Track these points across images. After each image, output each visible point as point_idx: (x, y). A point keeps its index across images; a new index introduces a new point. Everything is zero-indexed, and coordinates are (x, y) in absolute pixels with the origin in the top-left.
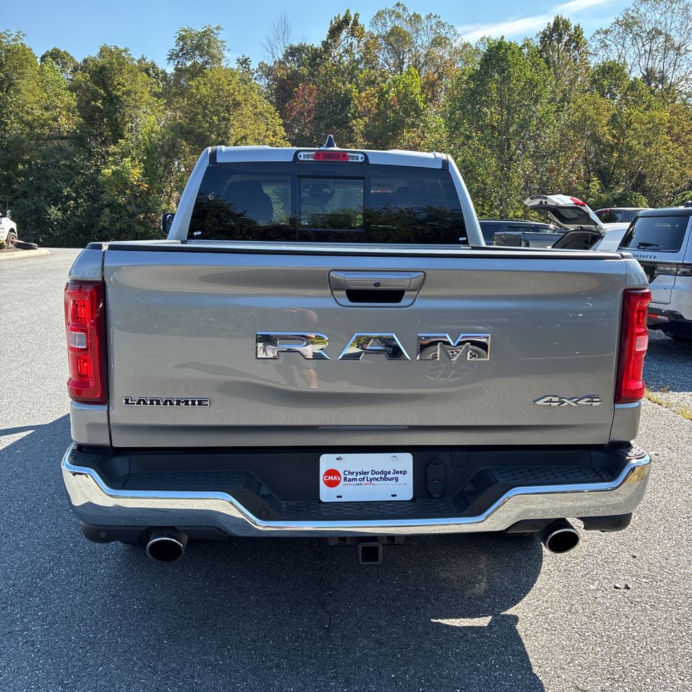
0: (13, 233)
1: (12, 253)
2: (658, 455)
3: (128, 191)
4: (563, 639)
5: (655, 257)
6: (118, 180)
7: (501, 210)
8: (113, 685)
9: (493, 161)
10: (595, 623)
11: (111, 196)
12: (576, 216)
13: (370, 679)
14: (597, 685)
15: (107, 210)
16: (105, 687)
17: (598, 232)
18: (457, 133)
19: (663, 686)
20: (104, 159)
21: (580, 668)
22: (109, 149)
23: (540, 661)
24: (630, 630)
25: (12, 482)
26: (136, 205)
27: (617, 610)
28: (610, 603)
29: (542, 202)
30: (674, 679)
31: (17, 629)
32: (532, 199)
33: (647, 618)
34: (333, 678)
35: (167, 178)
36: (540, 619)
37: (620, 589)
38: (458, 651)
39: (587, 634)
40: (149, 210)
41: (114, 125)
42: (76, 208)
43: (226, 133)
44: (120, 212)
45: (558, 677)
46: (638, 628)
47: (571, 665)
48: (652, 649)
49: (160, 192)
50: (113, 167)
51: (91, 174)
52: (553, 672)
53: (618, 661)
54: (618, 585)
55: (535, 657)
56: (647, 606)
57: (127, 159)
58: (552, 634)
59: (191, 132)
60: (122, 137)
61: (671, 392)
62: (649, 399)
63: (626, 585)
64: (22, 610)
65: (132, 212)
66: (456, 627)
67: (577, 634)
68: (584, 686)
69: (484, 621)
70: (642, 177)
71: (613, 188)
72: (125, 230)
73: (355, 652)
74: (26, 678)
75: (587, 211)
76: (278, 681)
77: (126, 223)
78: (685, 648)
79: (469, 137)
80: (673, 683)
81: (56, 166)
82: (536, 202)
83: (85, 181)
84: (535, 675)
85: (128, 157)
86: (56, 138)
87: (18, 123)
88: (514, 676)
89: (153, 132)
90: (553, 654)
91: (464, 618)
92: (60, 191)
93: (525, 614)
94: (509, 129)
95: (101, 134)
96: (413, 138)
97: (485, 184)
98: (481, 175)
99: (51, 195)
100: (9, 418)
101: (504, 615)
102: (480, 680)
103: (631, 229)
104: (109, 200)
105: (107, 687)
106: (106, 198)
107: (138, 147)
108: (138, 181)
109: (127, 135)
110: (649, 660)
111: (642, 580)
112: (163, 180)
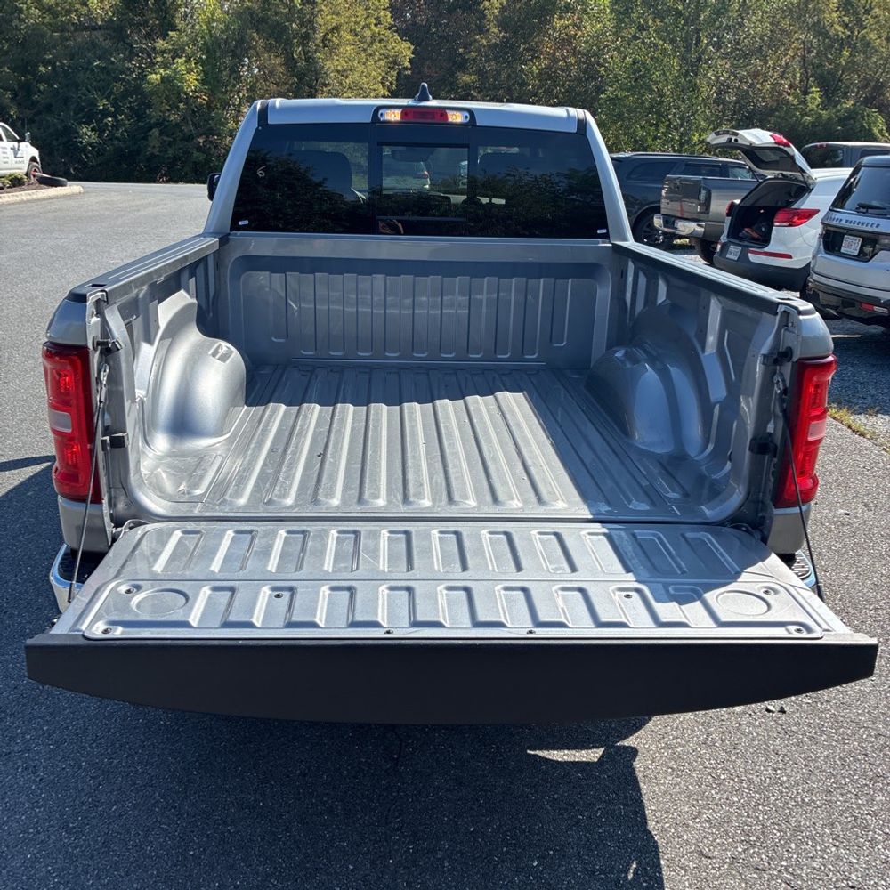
0: (35, 164)
1: (34, 191)
2: (848, 514)
3: (181, 105)
4: (691, 784)
5: (878, 226)
6: (169, 90)
7: (682, 133)
8: (128, 831)
9: (675, 63)
10: (735, 761)
11: (161, 111)
12: (778, 159)
13: (444, 832)
14: (726, 849)
15: (155, 132)
16: (118, 833)
17: (805, 182)
18: (627, 21)
19: (811, 855)
20: (150, 58)
21: (708, 825)
22: (156, 45)
23: (658, 814)
24: (779, 772)
25: (21, 538)
26: (194, 124)
27: (765, 744)
28: (757, 733)
29: (731, 139)
30: (827, 845)
31: (16, 748)
32: (717, 134)
33: (803, 756)
34: (397, 830)
35: (234, 86)
36: (666, 754)
37: (773, 712)
38: (556, 796)
39: (722, 777)
40: (211, 132)
41: (162, 10)
42: (116, 126)
43: (311, 22)
44: (173, 134)
45: (679, 837)
46: (789, 770)
47: (697, 820)
48: (803, 800)
49: (225, 105)
50: (162, 71)
51: (134, 79)
52: (673, 831)
53: (758, 817)
54: (771, 708)
55: (653, 808)
56: (805, 739)
57: (180, 61)
58: (678, 776)
59: (264, 20)
60: (173, 28)
61: (880, 415)
62: (849, 427)
63: (782, 708)
64: (24, 723)
65: (189, 133)
66: (557, 762)
67: (709, 777)
68: (710, 850)
69: (593, 755)
70: (879, 88)
71: (839, 101)
72: (180, 158)
73: (428, 795)
74: (24, 817)
75: (792, 154)
76: (329, 832)
77: (180, 148)
78: (846, 801)
79: (642, 28)
80: (824, 851)
81: (87, 69)
82: (723, 139)
83: (126, 90)
84: (650, 833)
85: (180, 57)
86: (87, 29)
87: (36, 8)
88: (623, 834)
89: (214, 20)
90: (676, 805)
91: (568, 749)
92: (93, 104)
93: (647, 746)
94: (699, 16)
95: (145, 24)
96: (567, 27)
97: (661, 96)
98: (656, 83)
99: (82, 109)
100: (20, 444)
101: (620, 747)
102: (580, 839)
103: (852, 180)
104: (158, 118)
105: (121, 834)
106: (153, 114)
107: (194, 41)
108: (195, 91)
109: (180, 24)
110: (798, 817)
111: (804, 700)
112: (228, 88)
